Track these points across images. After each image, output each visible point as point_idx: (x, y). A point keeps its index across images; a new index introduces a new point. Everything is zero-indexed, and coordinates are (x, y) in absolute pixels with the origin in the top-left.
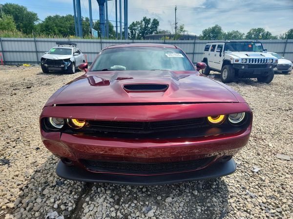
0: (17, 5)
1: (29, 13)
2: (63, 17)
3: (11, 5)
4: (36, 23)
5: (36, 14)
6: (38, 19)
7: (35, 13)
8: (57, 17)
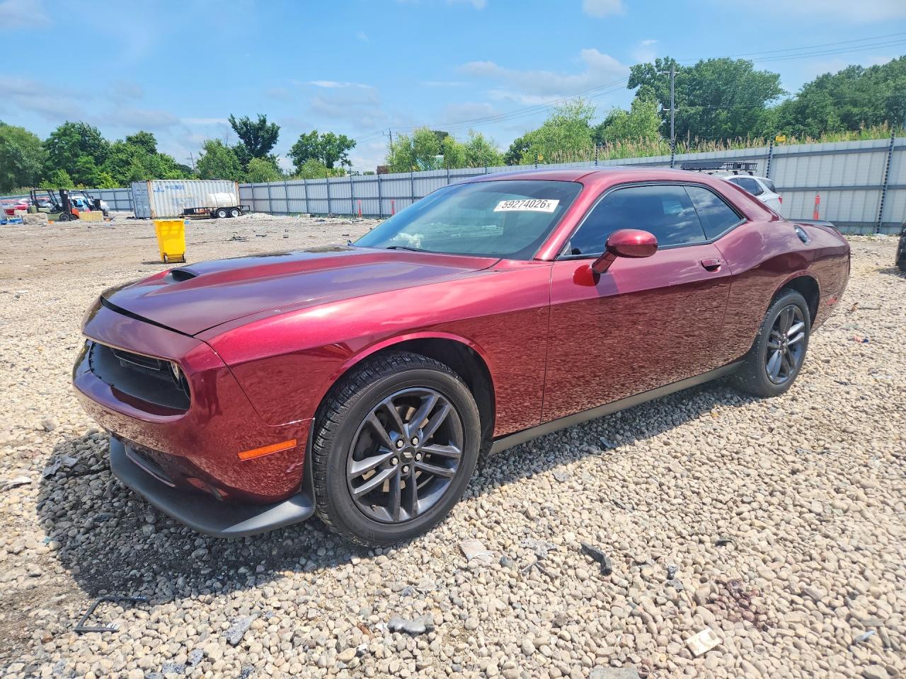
0: (725, 62)
1: (754, 78)
2: (875, 69)
3: (711, 63)
4: (771, 104)
5: (776, 77)
6: (779, 91)
7: (775, 72)
8: (851, 73)
